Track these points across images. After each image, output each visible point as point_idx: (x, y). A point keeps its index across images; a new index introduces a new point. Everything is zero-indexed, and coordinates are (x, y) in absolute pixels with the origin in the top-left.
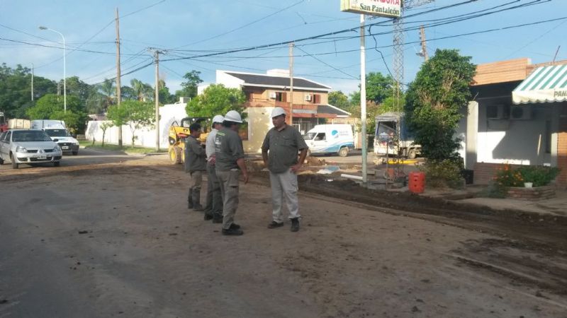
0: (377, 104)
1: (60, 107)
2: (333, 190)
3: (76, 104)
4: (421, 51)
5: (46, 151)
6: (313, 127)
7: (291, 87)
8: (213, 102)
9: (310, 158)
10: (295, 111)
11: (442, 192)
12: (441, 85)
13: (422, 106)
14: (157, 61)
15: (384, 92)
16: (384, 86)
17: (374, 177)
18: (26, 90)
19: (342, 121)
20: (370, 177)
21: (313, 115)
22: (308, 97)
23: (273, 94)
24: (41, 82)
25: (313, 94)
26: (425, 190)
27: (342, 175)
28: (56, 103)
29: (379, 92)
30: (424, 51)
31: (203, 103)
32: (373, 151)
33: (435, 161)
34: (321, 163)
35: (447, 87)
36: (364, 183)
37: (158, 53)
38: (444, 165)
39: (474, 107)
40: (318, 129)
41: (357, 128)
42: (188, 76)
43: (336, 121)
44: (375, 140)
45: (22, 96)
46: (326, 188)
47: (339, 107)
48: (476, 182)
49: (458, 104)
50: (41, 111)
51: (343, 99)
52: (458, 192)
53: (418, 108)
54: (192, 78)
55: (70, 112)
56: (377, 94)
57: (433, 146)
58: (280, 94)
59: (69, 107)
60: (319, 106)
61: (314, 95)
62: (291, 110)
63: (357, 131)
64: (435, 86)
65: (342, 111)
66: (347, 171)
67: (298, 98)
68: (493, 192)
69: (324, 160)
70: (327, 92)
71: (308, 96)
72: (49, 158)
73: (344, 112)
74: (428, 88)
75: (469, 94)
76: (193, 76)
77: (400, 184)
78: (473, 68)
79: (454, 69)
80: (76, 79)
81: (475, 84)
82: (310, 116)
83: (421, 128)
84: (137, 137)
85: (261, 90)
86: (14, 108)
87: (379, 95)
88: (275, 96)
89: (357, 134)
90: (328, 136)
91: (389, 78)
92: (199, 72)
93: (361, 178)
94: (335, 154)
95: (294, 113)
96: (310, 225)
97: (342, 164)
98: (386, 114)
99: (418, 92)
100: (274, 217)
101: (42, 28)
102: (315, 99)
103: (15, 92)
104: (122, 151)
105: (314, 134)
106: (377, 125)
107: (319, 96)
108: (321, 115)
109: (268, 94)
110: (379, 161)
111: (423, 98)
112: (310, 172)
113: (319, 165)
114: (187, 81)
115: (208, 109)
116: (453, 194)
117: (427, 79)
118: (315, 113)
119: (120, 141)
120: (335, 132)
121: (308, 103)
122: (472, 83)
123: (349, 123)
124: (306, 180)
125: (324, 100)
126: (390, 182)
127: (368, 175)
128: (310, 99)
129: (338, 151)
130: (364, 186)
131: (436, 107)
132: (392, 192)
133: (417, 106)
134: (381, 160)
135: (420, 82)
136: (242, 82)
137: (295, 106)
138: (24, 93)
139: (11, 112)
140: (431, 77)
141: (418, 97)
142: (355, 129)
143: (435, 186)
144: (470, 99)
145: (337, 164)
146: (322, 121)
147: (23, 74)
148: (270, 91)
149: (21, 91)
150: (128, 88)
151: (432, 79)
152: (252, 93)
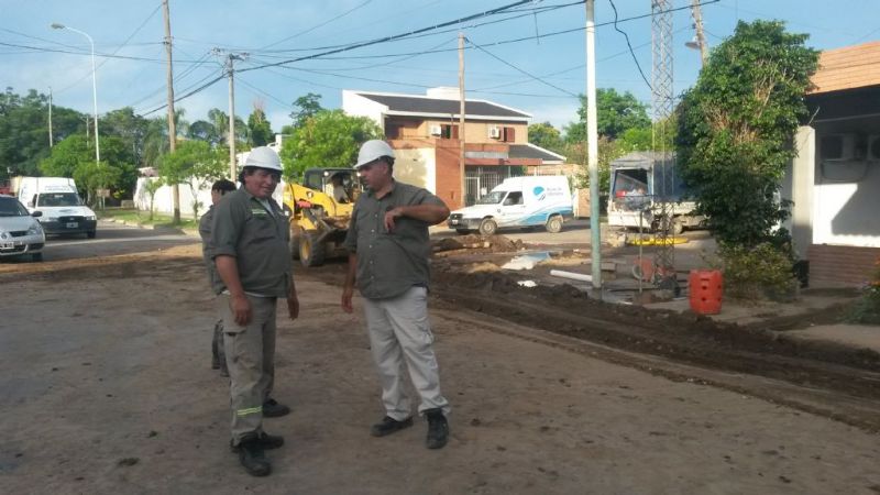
0: (609, 141)
1: (90, 155)
2: (535, 306)
3: (117, 151)
4: (694, 39)
5: (14, 234)
6: (501, 181)
7: (461, 116)
8: (325, 141)
9: (495, 237)
10: (471, 154)
11: (757, 310)
12: (750, 91)
13: (711, 137)
14: (231, 73)
15: (620, 120)
16: (620, 111)
17: (613, 276)
18: (42, 130)
19: (551, 170)
20: (607, 275)
21: (501, 160)
22: (494, 132)
23: (436, 128)
24: (66, 117)
25: (502, 126)
26: (724, 307)
27: (553, 272)
28: (84, 149)
29: (613, 121)
30: (700, 38)
31: (308, 143)
32: (607, 221)
33: (741, 247)
34: (515, 246)
35: (761, 96)
36: (594, 289)
37: (232, 58)
38: (761, 255)
39: (806, 138)
40: (511, 184)
41: (577, 182)
42: (301, 101)
43: (541, 171)
44: (610, 202)
45: (35, 140)
46: (520, 303)
47: (546, 147)
48: (814, 284)
49: (783, 131)
50: (59, 164)
51: (552, 136)
52: (790, 310)
53: (706, 140)
54: (308, 106)
55: (105, 164)
56: (609, 124)
57: (735, 217)
58: (448, 127)
59: (105, 156)
60: (511, 146)
61: (505, 129)
62: (462, 153)
63: (577, 187)
64: (739, 94)
65: (551, 153)
66: (562, 261)
67: (477, 134)
68: (869, 311)
69: (520, 241)
70: (525, 123)
71: (495, 130)
72: (19, 248)
73: (555, 155)
74: (724, 100)
75: (803, 110)
76: (309, 102)
77: (669, 291)
78: (812, 58)
79: (776, 59)
80: (129, 112)
81: (815, 91)
82: (497, 163)
83: (710, 180)
84: (201, 204)
85: (416, 122)
86: (24, 159)
87: (612, 126)
88: (439, 132)
89: (577, 191)
90: (527, 196)
91: (629, 97)
92: (320, 96)
93: (588, 278)
94: (541, 229)
95: (468, 158)
96: (476, 423)
97: (553, 246)
98: (629, 156)
99: (704, 107)
100: (388, 407)
101: (55, 26)
102: (507, 135)
103: (24, 134)
104: (178, 227)
105: (503, 194)
106: (612, 177)
107: (513, 131)
108: (515, 161)
109: (427, 128)
110: (618, 241)
111: (712, 120)
112: (492, 267)
113: (510, 250)
114: (300, 109)
115: (315, 153)
116: (781, 315)
117: (722, 81)
118: (505, 157)
119: (177, 212)
120: (538, 190)
121: (495, 141)
122: (807, 89)
123: (562, 173)
124: (484, 283)
125: (521, 137)
126: (648, 286)
127: (603, 271)
128: (497, 135)
129: (544, 223)
130: (595, 296)
131: (739, 139)
132: (654, 312)
133: (703, 135)
134: (622, 239)
135: (707, 88)
136: (385, 109)
137: (469, 147)
138: (39, 135)
139: (20, 166)
140: (730, 76)
141: (703, 119)
142: (575, 184)
143: (739, 297)
144: (804, 120)
145: (544, 247)
146: (518, 171)
147: (37, 104)
148: (430, 122)
149: (34, 132)
150: (204, 123)
151: (733, 80)
152: (402, 126)
